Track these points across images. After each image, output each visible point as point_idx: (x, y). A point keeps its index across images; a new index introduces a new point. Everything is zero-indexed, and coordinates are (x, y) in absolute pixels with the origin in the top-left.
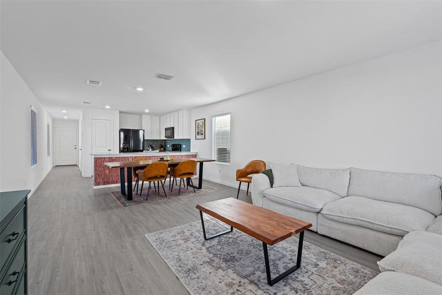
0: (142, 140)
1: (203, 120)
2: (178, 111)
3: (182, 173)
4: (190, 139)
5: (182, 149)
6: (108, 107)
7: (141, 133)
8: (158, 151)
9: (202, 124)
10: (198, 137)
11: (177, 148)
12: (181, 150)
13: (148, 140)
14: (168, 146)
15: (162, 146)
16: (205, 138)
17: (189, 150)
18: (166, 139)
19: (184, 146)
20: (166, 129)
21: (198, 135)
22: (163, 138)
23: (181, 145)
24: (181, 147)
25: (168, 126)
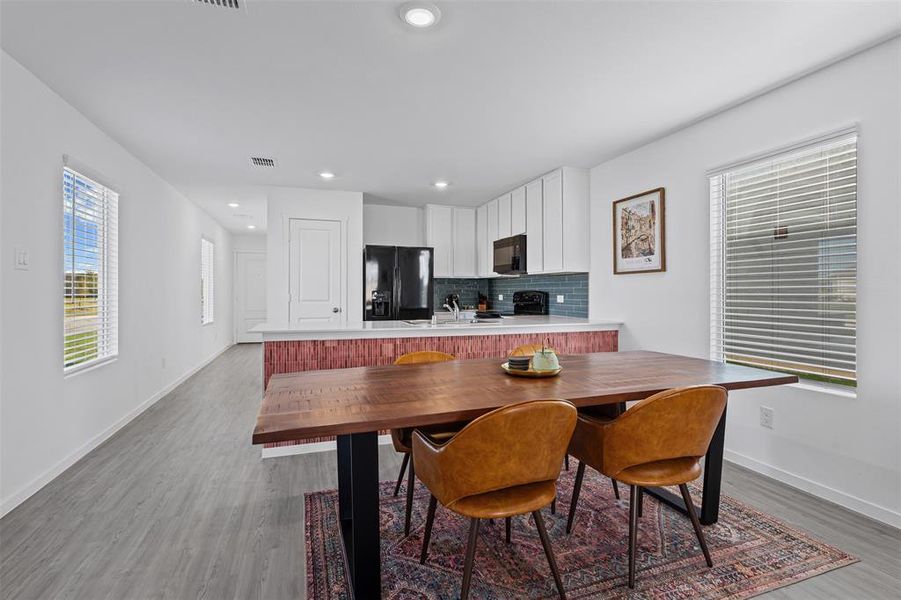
0: (426, 282)
1: (656, 197)
2: (540, 177)
3: (647, 460)
4: (587, 273)
5: (551, 310)
6: (327, 176)
7: (424, 259)
8: (471, 314)
9: (646, 213)
10: (624, 264)
11: (532, 304)
12: (547, 313)
13: (442, 281)
14: (501, 297)
15: (481, 297)
16: (664, 268)
17: (583, 313)
18: (496, 275)
19: (560, 299)
20: (498, 245)
21: (625, 256)
22: (488, 272)
23: (547, 295)
24: (547, 302)
25: (505, 234)
